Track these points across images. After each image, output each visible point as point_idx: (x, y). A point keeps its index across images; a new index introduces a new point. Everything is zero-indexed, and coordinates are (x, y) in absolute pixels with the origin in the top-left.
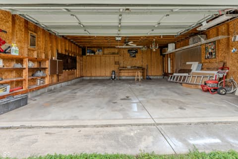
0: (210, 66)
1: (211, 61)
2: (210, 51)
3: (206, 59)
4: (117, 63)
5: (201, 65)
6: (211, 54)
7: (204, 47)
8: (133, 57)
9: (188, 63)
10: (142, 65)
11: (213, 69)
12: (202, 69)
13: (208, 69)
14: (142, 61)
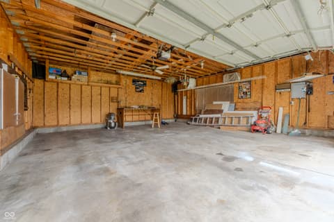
0: (246, 106)
1: (246, 100)
2: (245, 90)
3: (239, 98)
4: (114, 99)
5: (234, 105)
6: (245, 93)
7: (237, 86)
8: (140, 91)
9: (215, 103)
10: (152, 105)
11: (250, 109)
12: (236, 109)
13: (244, 109)
14: (152, 99)
